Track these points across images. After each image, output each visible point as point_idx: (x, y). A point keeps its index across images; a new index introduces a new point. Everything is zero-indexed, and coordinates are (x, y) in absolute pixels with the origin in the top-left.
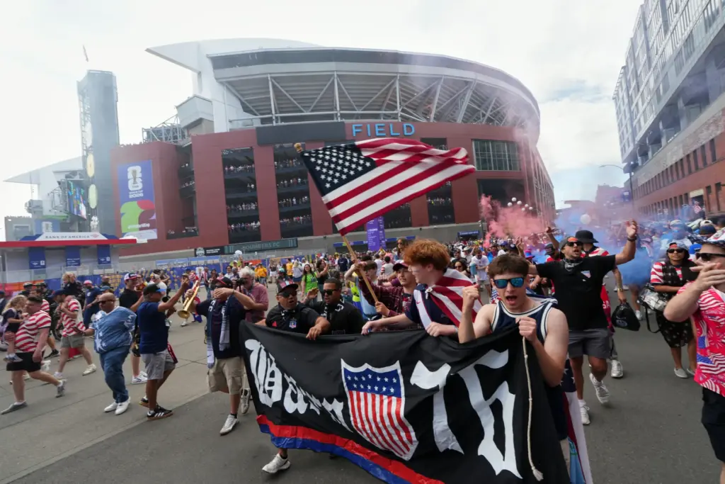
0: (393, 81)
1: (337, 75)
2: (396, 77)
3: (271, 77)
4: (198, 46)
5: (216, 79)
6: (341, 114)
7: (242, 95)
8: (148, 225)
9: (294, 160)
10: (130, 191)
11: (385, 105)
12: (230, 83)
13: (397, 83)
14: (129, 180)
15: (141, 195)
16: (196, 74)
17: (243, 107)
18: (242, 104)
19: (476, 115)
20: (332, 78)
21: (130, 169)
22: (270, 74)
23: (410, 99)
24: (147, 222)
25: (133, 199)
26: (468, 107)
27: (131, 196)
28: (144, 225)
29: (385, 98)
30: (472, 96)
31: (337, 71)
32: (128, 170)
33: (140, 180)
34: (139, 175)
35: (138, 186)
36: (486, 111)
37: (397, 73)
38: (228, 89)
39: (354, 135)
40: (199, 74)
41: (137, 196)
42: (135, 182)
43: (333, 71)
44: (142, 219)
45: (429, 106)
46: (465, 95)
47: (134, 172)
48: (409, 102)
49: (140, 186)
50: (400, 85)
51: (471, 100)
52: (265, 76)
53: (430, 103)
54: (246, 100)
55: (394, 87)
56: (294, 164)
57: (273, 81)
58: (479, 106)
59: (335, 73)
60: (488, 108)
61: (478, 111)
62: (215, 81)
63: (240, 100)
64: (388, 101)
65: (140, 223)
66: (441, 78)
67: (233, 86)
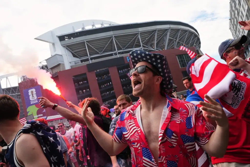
0: (137, 35)
1: (114, 36)
2: (139, 33)
3: (86, 41)
4: (52, 32)
5: (62, 45)
6: (118, 52)
7: (72, 50)
8: (42, 115)
9: (105, 76)
10: (31, 101)
11: (135, 45)
12: (67, 46)
13: (139, 35)
14: (29, 96)
15: (37, 102)
16: (52, 44)
17: (73, 55)
18: (72, 53)
19: (172, 42)
20: (112, 38)
21: (30, 91)
22: (85, 40)
23: (144, 40)
25: (33, 104)
26: (169, 39)
27: (31, 103)
28: (40, 115)
29: (134, 42)
30: (170, 34)
31: (114, 35)
32: (29, 91)
33: (36, 95)
34: (34, 93)
35: (35, 98)
36: (176, 39)
37: (139, 32)
38: (67, 48)
39: (128, 61)
40: (53, 44)
41: (35, 102)
42: (33, 96)
43: (112, 35)
45: (153, 42)
46: (167, 34)
47: (32, 92)
48: (144, 42)
49: (36, 98)
50: (140, 36)
51: (169, 36)
52: (84, 41)
53: (153, 41)
54: (74, 52)
55: (138, 37)
56: (105, 77)
57: (87, 43)
58: (173, 38)
59: (113, 36)
60: (177, 38)
61: (173, 40)
62: (61, 46)
63: (71, 52)
64: (135, 43)
65: (38, 115)
66: (156, 30)
67: (69, 47)
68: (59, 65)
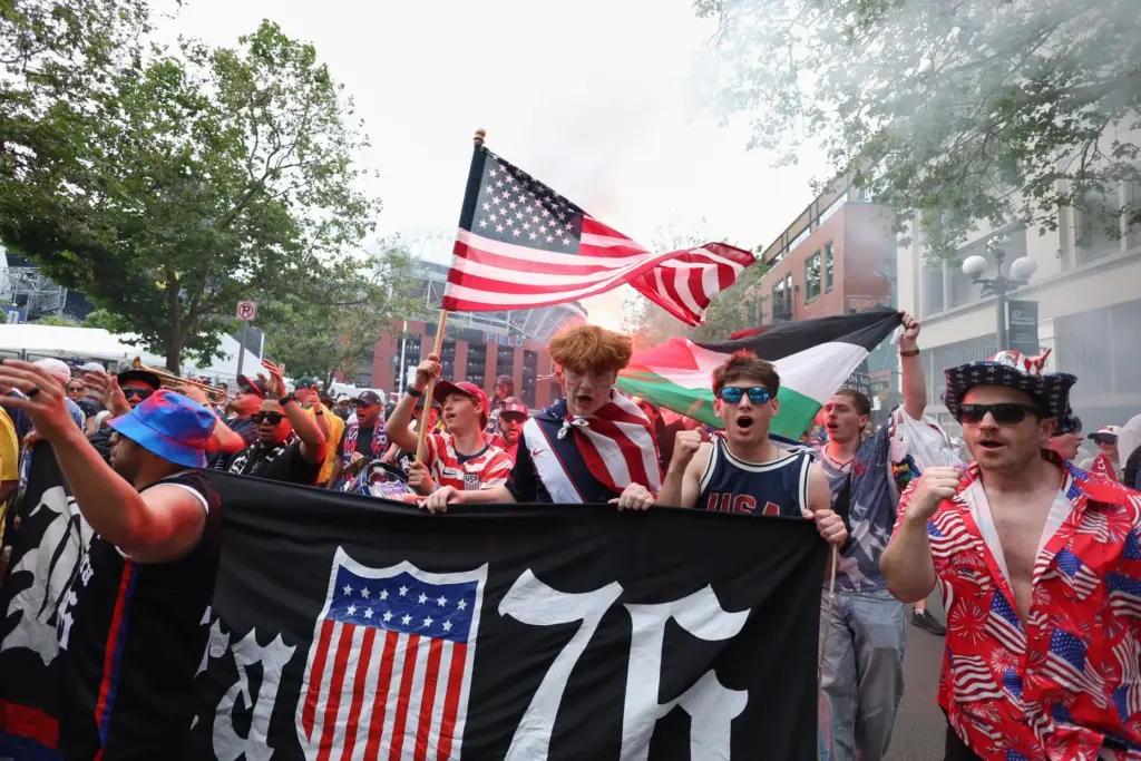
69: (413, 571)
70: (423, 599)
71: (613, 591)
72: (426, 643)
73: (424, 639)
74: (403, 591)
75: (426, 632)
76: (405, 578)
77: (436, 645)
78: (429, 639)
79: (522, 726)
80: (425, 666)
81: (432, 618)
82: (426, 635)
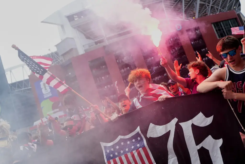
0: (160, 3)
5: (72, 26)
8: (58, 110)
12: (78, 27)
13: (163, 4)
14: (42, 89)
15: (51, 95)
16: (60, 27)
17: (86, 37)
19: (204, 7)
21: (41, 84)
24: (57, 108)
25: (47, 98)
26: (200, 4)
28: (56, 110)
33: (48, 87)
35: (48, 91)
36: (209, 3)
38: (78, 30)
40: (62, 26)
41: (49, 96)
44: (54, 107)
47: (44, 84)
51: (200, 0)
53: (180, 9)
54: (87, 33)
58: (205, 2)
60: (210, 1)
61: (205, 4)
63: (83, 33)
68: (71, 50)
69: (122, 137)
70: (128, 143)
71: (175, 120)
72: (135, 152)
73: (134, 152)
74: (122, 144)
75: (133, 150)
76: (121, 140)
77: (138, 151)
78: (135, 151)
79: (169, 158)
80: (138, 157)
81: (133, 146)
82: (134, 150)
